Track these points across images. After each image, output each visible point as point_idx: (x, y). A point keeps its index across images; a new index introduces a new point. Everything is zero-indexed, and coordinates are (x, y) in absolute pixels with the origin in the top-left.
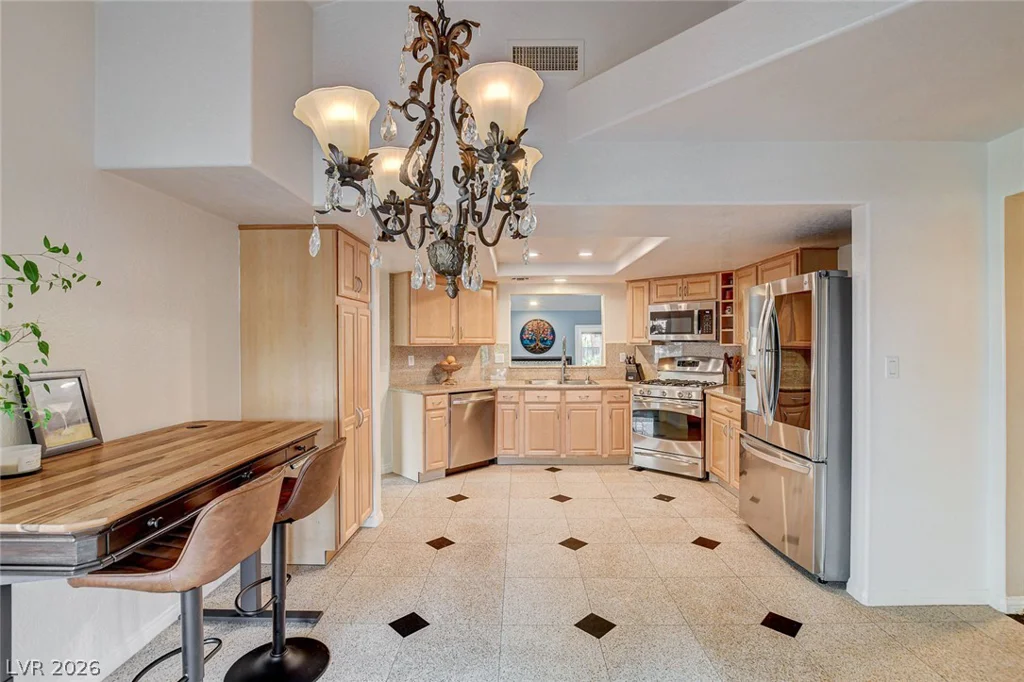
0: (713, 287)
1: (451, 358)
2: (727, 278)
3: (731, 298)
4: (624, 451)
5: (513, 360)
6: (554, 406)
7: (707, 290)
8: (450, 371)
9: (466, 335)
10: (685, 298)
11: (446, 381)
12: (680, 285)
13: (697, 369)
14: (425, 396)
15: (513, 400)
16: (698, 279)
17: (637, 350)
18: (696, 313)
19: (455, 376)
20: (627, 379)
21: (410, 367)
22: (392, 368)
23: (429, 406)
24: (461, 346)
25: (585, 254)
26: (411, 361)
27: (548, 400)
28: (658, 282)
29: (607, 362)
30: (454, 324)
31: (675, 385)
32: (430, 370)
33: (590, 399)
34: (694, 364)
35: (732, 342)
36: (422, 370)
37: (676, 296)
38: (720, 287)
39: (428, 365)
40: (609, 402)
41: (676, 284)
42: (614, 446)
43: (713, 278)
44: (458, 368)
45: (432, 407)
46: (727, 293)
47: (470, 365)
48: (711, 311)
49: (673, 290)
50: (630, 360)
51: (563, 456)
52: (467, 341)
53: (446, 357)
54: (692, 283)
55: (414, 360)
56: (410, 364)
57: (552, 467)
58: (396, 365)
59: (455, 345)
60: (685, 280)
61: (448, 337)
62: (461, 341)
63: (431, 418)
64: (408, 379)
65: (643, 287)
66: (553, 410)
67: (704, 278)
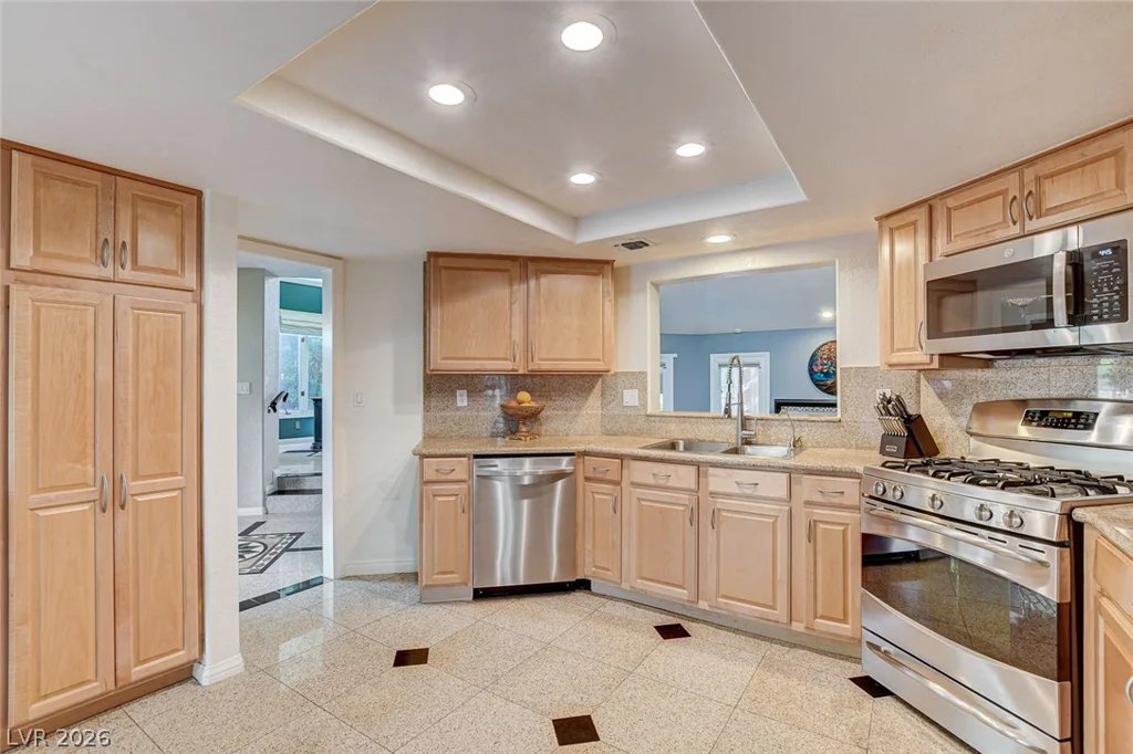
1: (523, 396)
4: (846, 628)
7: (1109, 184)
10: (1030, 226)
12: (1014, 192)
13: (1093, 436)
14: (423, 458)
15: (609, 476)
17: (923, 382)
18: (1059, 266)
20: (883, 452)
21: (458, 409)
22: (427, 409)
23: (429, 476)
25: (690, 150)
26: (462, 400)
27: (672, 483)
28: (951, 202)
29: (844, 411)
30: (517, 335)
32: (498, 414)
33: (761, 492)
34: (1080, 421)
36: (482, 414)
37: (1001, 224)
39: (496, 406)
40: (808, 503)
41: (1002, 192)
42: (819, 613)
45: (434, 478)
47: (579, 408)
48: (1118, 247)
49: (991, 212)
50: (892, 406)
51: (703, 605)
52: (546, 366)
54: (1052, 175)
55: (466, 398)
56: (459, 404)
57: (679, 625)
58: (433, 404)
59: (521, 372)
60: (1030, 174)
61: (506, 359)
62: (532, 366)
63: (434, 496)
64: (456, 428)
65: (914, 223)
66: (684, 505)
67: (1092, 150)
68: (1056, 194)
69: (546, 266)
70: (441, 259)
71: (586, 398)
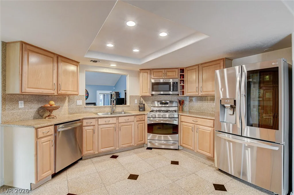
0: (177, 73)
1: (52, 103)
2: (182, 70)
3: (184, 78)
4: (143, 142)
5: (86, 104)
6: (113, 125)
7: (174, 75)
8: (51, 110)
9: (63, 89)
10: (166, 77)
11: (49, 116)
12: (164, 72)
13: (168, 105)
14: (37, 129)
15: (92, 124)
16: (171, 70)
17: (141, 98)
18: (172, 83)
19: (54, 113)
20: (140, 111)
21: (20, 109)
22: (3, 110)
23: (40, 135)
24: (59, 95)
25: (136, 50)
26: (21, 105)
27: (110, 122)
28: (154, 71)
29: (130, 104)
30: (55, 81)
31: (166, 112)
32: (36, 110)
33: (129, 121)
34: (167, 103)
35: (184, 95)
36: (30, 110)
37: (162, 76)
38: (179, 74)
39: (34, 107)
40: (137, 121)
41: (162, 72)
42: (139, 141)
43: (177, 70)
44: (56, 108)
45: (42, 136)
46: (182, 76)
47: (62, 106)
48: (177, 83)
49: (160, 74)
51: (117, 149)
52: (63, 92)
53: (48, 102)
54: (168, 71)
55: (23, 104)
56: (20, 107)
57: (113, 156)
58: (7, 107)
59: (55, 94)
60: (166, 70)
61: (51, 89)
62: (59, 92)
63: (42, 143)
64: (18, 117)
65: (147, 72)
66: (113, 127)
67: (173, 70)
68: (169, 74)
69: (63, 59)
70: (28, 46)
71: (64, 103)
